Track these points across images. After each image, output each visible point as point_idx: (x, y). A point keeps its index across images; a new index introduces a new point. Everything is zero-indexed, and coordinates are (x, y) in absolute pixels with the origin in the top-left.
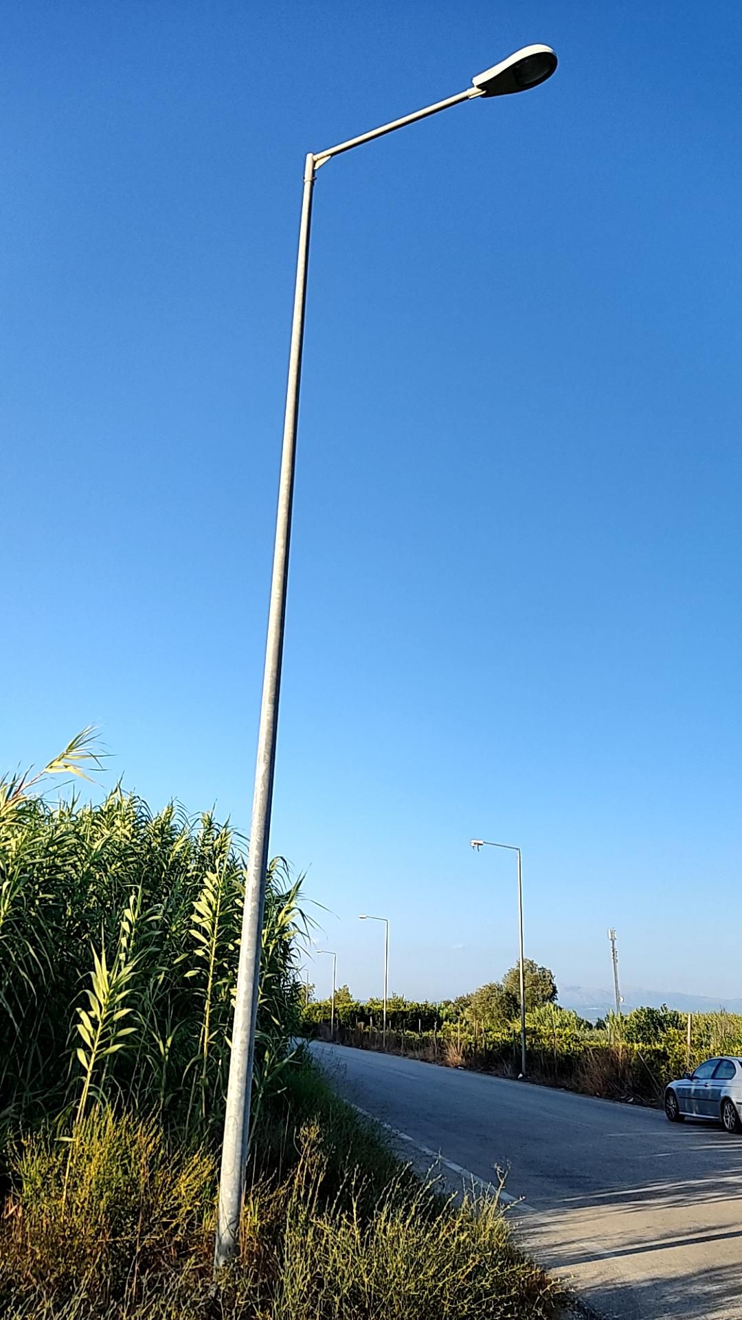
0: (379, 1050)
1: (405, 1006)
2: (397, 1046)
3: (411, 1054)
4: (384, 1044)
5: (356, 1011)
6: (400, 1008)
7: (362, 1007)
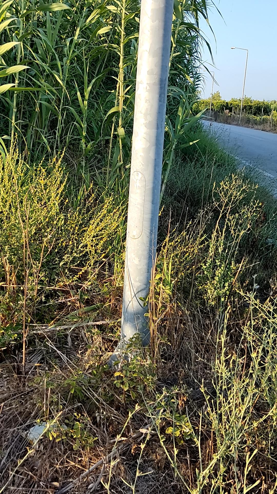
0: (237, 125)
1: (251, 103)
2: (247, 123)
3: (256, 127)
4: (240, 122)
5: (224, 105)
6: (248, 103)
7: (227, 103)
